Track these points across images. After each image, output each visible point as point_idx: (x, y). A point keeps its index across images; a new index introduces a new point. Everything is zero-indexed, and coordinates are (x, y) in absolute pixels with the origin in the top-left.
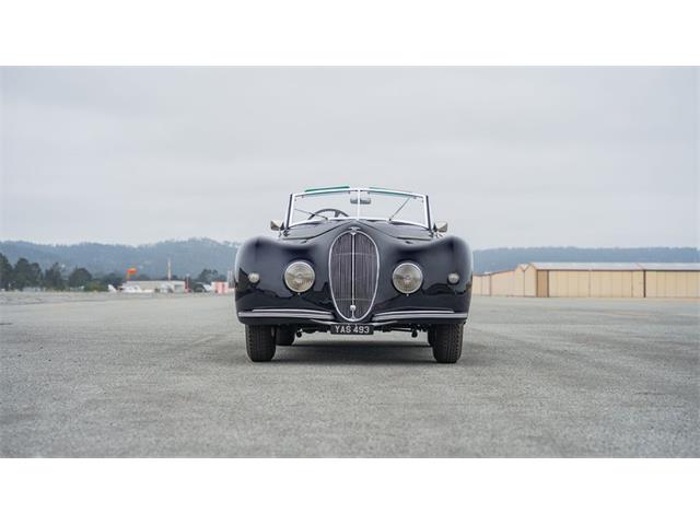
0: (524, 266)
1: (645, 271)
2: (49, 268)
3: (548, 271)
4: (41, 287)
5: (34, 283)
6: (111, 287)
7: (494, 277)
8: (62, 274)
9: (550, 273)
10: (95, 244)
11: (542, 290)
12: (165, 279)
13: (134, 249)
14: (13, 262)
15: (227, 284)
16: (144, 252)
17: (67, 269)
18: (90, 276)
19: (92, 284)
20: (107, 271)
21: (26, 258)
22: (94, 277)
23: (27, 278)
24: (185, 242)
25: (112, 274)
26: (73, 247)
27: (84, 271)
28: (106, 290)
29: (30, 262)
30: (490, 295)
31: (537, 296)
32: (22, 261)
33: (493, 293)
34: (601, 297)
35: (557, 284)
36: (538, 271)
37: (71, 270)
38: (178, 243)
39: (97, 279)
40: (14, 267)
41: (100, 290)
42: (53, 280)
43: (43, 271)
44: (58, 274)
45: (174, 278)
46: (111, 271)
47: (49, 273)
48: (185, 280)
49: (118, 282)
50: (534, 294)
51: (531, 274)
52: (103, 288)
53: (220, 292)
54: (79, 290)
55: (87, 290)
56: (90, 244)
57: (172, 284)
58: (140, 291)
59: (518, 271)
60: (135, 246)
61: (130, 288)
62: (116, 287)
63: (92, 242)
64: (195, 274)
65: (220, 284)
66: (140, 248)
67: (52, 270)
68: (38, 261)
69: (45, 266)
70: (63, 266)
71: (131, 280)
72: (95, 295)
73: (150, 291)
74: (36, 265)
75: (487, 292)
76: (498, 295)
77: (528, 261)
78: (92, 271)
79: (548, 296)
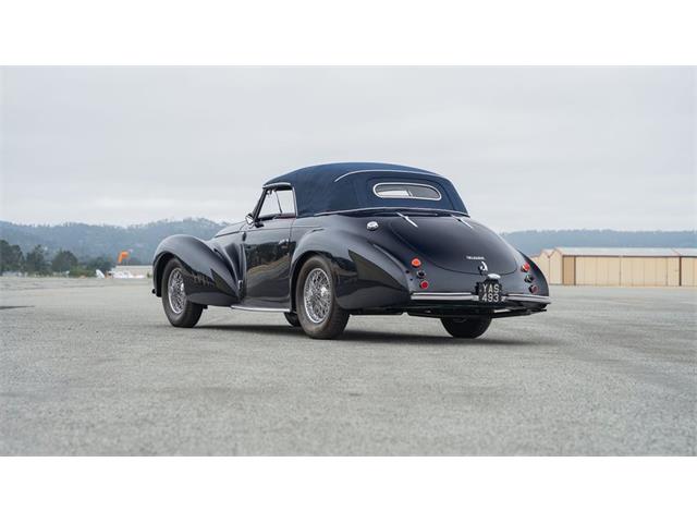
0: (550, 252)
1: (681, 257)
2: (31, 252)
3: (575, 257)
4: (23, 272)
5: (15, 268)
6: (98, 272)
8: (46, 258)
9: (578, 260)
10: (81, 225)
13: (124, 230)
17: (50, 253)
18: (75, 260)
19: (79, 269)
20: (94, 256)
21: (6, 240)
22: (80, 261)
23: (8, 262)
24: (180, 223)
25: (99, 258)
26: (57, 227)
27: (68, 254)
28: (94, 275)
29: (11, 245)
31: (563, 284)
34: (632, 285)
35: (587, 271)
36: (564, 256)
37: (55, 253)
38: (171, 223)
39: (84, 264)
41: (88, 275)
42: (36, 264)
43: (25, 254)
44: (41, 257)
46: (99, 255)
47: (31, 256)
49: (106, 267)
50: (560, 282)
51: (557, 259)
52: (90, 274)
54: (65, 276)
55: (71, 275)
56: (75, 224)
58: (130, 276)
59: (543, 255)
60: (125, 227)
61: (119, 273)
62: (104, 272)
63: (78, 222)
66: (130, 229)
67: (34, 254)
68: (18, 243)
69: (27, 248)
70: (46, 249)
71: (124, 263)
72: (83, 280)
73: (141, 277)
74: (17, 247)
77: (553, 246)
78: (77, 254)
79: (575, 284)
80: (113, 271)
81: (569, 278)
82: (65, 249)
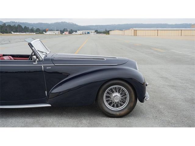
0: (131, 29)
1: (158, 30)
2: (31, 28)
4: (30, 32)
5: (28, 32)
6: (44, 32)
7: (125, 31)
9: (137, 31)
10: (41, 23)
12: (54, 31)
14: (23, 27)
15: (68, 32)
16: (52, 25)
17: (35, 28)
18: (40, 30)
20: (44, 29)
26: (37, 23)
29: (27, 27)
32: (25, 27)
33: (125, 35)
34: (148, 36)
35: (139, 33)
36: (134, 30)
39: (42, 31)
40: (23, 28)
41: (42, 33)
42: (32, 31)
43: (30, 29)
44: (33, 29)
47: (31, 29)
48: (60, 31)
50: (133, 35)
51: (133, 31)
53: (66, 34)
58: (51, 33)
59: (130, 30)
61: (48, 33)
64: (62, 30)
66: (51, 24)
69: (30, 28)
71: (49, 31)
75: (123, 34)
76: (126, 35)
79: (136, 36)
80: (47, 32)
81: (135, 34)
82: (38, 28)
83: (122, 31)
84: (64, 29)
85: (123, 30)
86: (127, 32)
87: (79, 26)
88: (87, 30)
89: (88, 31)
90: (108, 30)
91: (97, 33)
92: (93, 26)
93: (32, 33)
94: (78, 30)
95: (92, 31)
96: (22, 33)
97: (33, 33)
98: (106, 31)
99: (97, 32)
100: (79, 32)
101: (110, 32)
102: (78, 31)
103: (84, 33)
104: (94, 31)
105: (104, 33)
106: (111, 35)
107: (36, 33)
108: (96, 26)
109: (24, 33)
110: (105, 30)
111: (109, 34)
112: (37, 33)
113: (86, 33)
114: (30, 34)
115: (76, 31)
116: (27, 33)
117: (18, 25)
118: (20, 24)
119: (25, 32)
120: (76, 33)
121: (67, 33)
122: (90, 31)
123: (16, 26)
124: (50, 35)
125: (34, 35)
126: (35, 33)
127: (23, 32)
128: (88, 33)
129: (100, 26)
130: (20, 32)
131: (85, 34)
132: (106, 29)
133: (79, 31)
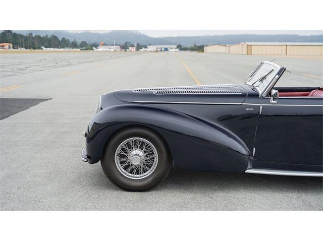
0: (243, 43)
1: (287, 46)
2: (73, 41)
3: (251, 45)
4: (71, 47)
5: (68, 47)
6: (94, 48)
7: (231, 47)
9: (252, 46)
11: (249, 52)
12: (113, 45)
13: (102, 34)
14: (60, 39)
15: (135, 48)
16: (105, 35)
17: (79, 42)
18: (87, 44)
19: (88, 47)
20: (93, 42)
21: (65, 37)
23: (65, 44)
25: (94, 43)
26: (81, 33)
27: (85, 42)
29: (67, 39)
30: (229, 53)
31: (247, 54)
32: (64, 39)
33: (230, 52)
34: (270, 55)
35: (255, 50)
36: (248, 45)
39: (90, 45)
40: (61, 41)
41: (91, 49)
42: (74, 45)
43: (71, 42)
44: (76, 43)
45: (116, 45)
47: (73, 43)
48: (120, 46)
49: (96, 46)
50: (245, 53)
51: (245, 47)
53: (132, 51)
57: (115, 47)
58: (104, 49)
59: (240, 45)
61: (101, 49)
62: (96, 48)
64: (123, 43)
65: (132, 48)
69: (71, 40)
70: (78, 40)
71: (103, 45)
74: (68, 40)
75: (228, 52)
77: (244, 42)
78: (87, 42)
79: (251, 54)
80: (98, 48)
82: (83, 41)
83: (225, 46)
84: (126, 43)
85: (227, 45)
86: (235, 48)
87: (150, 38)
88: (163, 44)
89: (166, 47)
90: (198, 44)
91: (180, 50)
92: (173, 38)
93: (75, 49)
94: (149, 45)
95: (173, 46)
96: (59, 48)
97: (77, 48)
98: (195, 46)
99: (180, 48)
100: (150, 48)
101: (205, 48)
102: (148, 47)
103: (159, 50)
104: (176, 47)
105: (192, 49)
106: (206, 53)
107: (81, 50)
108: (178, 38)
109: (62, 50)
110: (192, 45)
111: (203, 51)
112: (83, 50)
113: (163, 49)
114: (72, 50)
115: (146, 47)
116: (67, 49)
117: (53, 36)
118: (56, 35)
119: (63, 47)
120: (146, 49)
121: (133, 49)
122: (170, 46)
123: (49, 36)
124: (103, 51)
125: (79, 52)
126: (78, 50)
127: (61, 48)
128: (166, 49)
129: (183, 38)
130: (54, 47)
131: (161, 50)
132: (195, 43)
133: (152, 46)
